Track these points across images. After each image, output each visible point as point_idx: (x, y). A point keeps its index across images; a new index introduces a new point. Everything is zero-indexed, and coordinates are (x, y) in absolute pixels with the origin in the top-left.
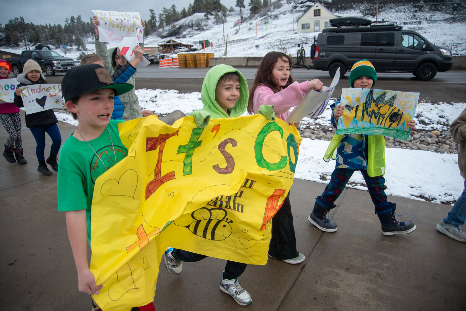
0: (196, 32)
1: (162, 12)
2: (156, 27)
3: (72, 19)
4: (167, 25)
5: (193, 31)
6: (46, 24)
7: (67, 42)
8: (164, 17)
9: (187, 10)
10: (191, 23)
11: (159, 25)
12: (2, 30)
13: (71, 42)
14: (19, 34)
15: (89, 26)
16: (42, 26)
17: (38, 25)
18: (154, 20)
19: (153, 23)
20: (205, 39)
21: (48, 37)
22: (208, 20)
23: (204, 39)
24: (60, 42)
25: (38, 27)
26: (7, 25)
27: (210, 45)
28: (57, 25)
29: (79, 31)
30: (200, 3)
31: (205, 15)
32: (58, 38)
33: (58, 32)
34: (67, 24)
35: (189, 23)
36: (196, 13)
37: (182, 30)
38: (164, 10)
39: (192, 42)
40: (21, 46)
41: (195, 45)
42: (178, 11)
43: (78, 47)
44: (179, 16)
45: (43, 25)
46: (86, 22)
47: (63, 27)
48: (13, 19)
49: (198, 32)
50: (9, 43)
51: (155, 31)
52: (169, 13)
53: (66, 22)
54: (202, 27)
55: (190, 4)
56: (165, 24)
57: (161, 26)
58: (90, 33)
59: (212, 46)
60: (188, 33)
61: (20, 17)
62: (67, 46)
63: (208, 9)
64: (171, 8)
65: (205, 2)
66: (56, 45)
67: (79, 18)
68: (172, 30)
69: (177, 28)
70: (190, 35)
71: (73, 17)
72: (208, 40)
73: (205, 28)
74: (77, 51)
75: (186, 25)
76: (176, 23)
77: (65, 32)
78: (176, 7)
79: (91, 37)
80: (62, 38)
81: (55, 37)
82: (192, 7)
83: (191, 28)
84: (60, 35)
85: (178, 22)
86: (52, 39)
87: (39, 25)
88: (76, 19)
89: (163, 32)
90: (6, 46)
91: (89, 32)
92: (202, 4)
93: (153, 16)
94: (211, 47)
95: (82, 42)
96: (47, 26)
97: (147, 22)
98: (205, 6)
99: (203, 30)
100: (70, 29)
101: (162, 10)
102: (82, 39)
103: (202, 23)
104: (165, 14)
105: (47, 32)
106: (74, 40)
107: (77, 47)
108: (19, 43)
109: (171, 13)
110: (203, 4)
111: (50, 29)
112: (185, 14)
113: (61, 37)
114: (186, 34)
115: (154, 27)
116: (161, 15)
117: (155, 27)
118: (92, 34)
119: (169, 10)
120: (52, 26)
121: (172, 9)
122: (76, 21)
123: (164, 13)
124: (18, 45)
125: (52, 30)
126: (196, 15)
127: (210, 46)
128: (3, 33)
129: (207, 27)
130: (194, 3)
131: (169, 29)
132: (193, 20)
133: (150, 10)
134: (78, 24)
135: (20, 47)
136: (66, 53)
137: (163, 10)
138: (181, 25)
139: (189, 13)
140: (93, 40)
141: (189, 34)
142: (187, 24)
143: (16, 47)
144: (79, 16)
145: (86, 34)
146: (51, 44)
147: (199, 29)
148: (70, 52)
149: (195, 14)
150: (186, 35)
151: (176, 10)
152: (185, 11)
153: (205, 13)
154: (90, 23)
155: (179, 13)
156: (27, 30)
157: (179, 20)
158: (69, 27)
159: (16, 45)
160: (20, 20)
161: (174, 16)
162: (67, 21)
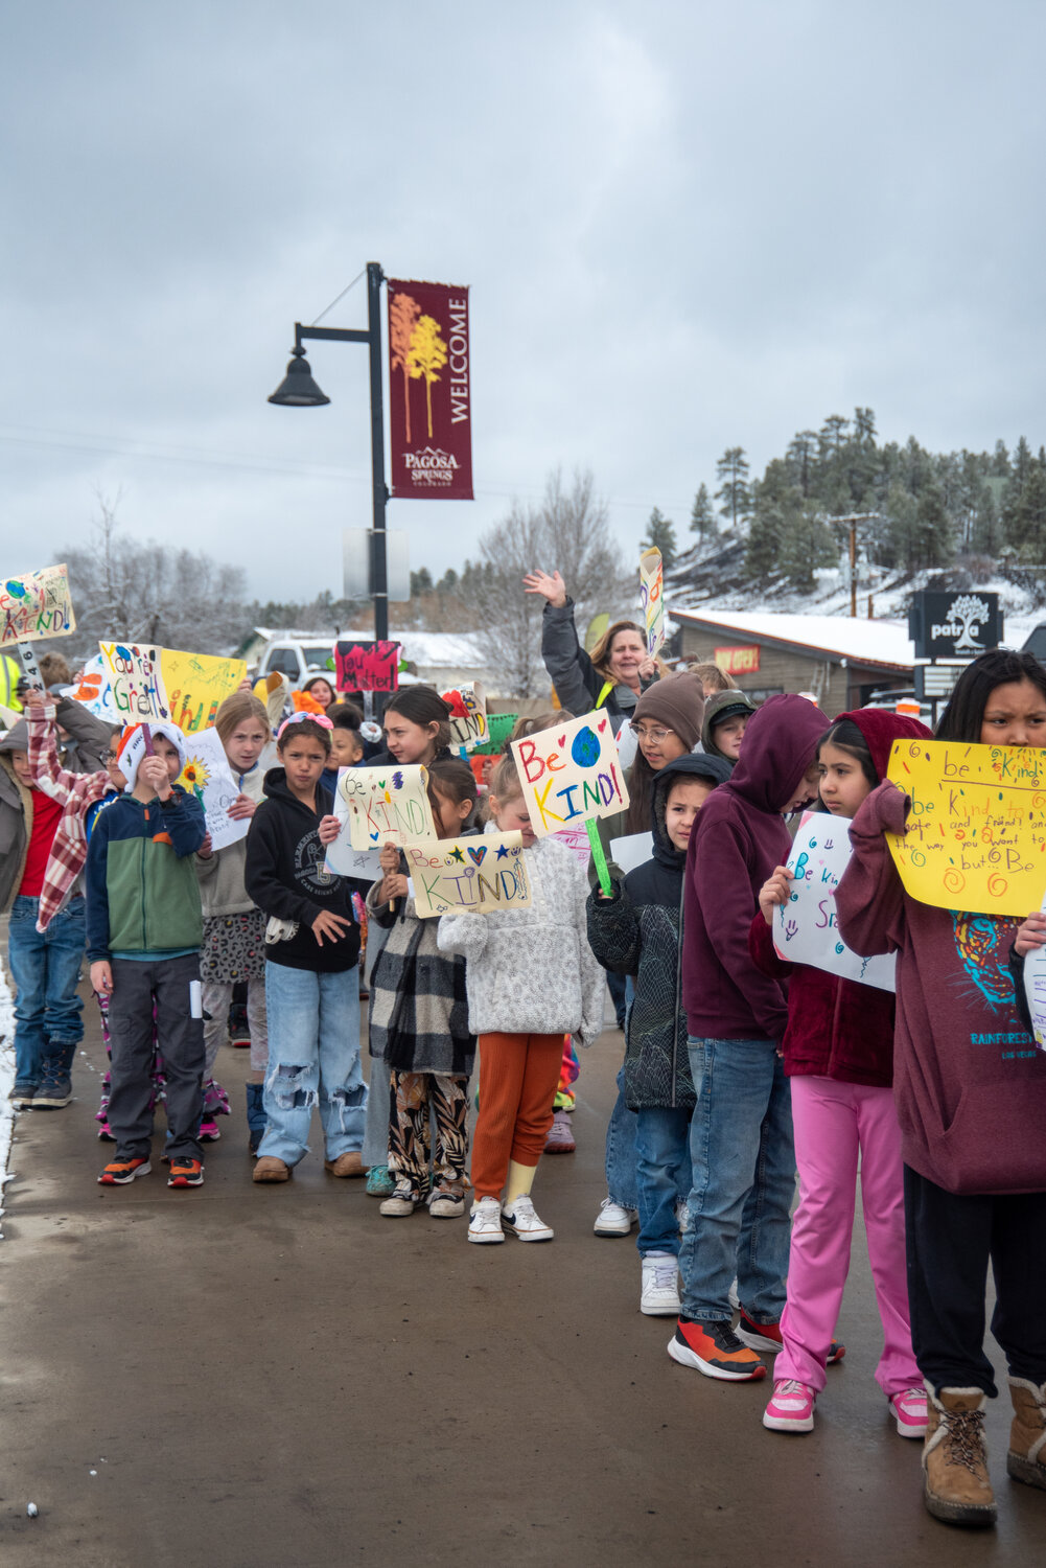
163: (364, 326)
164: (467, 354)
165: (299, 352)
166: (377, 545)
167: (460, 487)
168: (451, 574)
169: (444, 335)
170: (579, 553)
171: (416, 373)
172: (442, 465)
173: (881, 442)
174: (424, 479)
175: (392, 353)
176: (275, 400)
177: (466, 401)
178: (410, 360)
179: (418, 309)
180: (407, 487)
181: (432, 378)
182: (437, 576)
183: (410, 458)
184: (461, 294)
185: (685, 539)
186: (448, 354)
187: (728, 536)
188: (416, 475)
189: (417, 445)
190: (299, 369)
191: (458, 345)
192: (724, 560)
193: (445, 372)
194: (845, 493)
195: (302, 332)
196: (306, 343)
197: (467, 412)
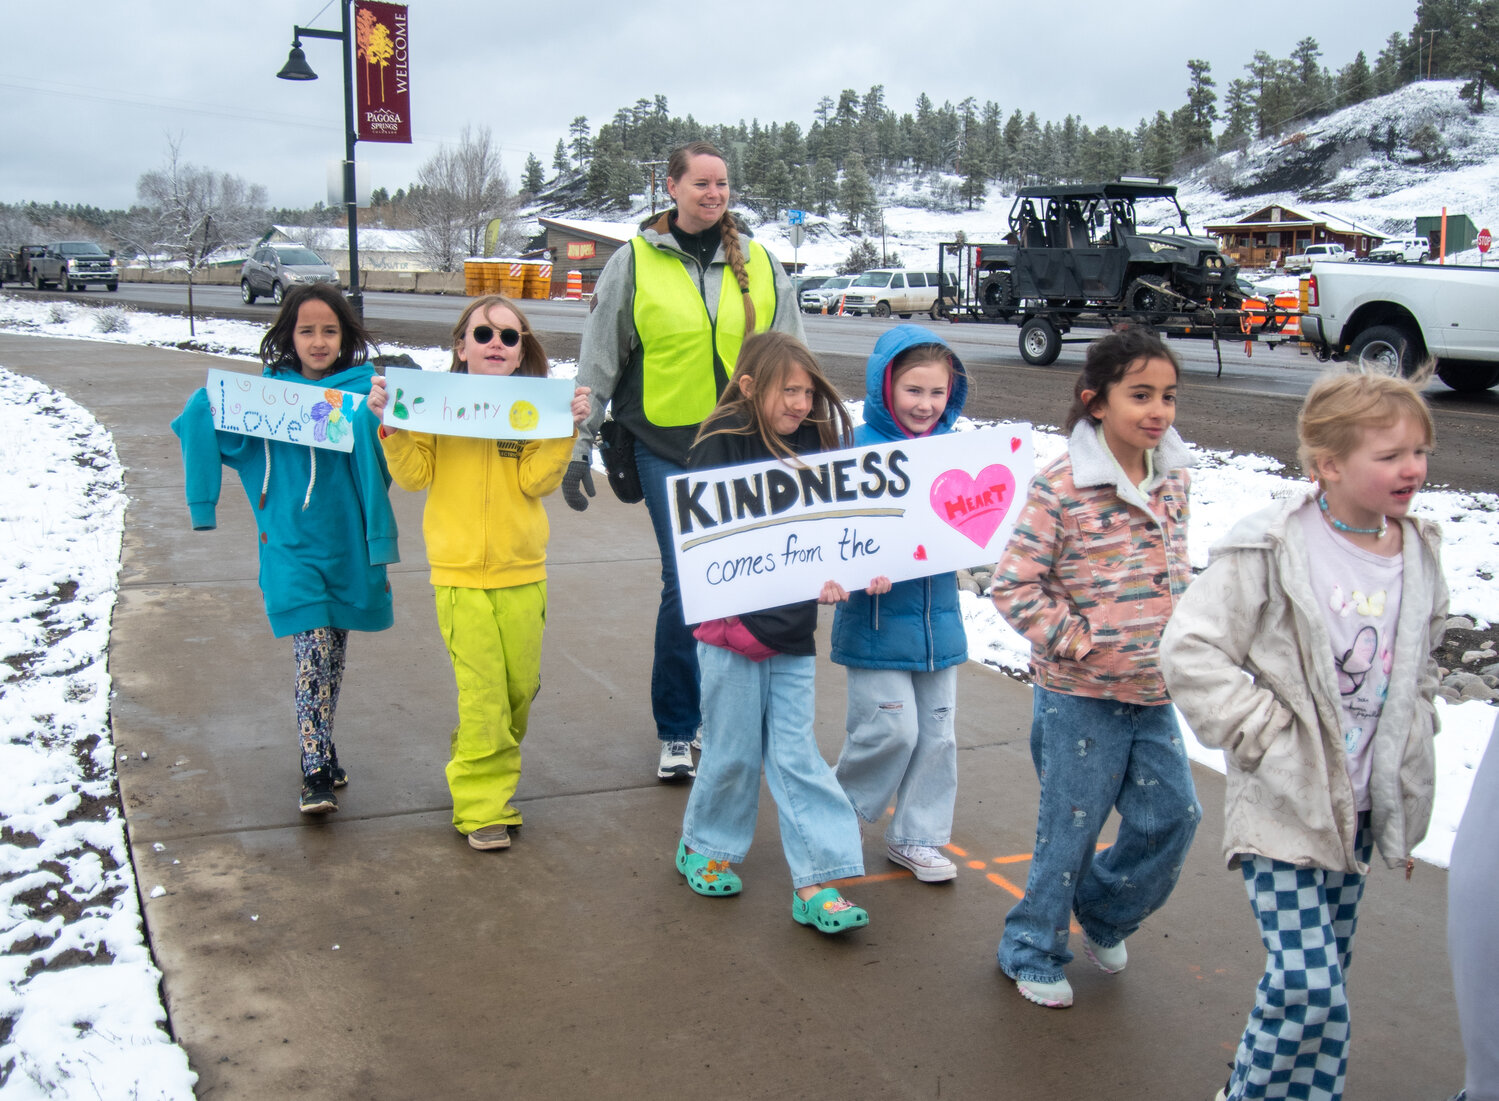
0: (1404, 175)
1: (1246, 76)
2: (1210, 142)
3: (847, 99)
4: (1262, 136)
5: (1394, 166)
6: (742, 122)
7: (807, 198)
8: (1253, 99)
9: (1371, 65)
10: (1383, 130)
11: (1226, 133)
12: (588, 148)
13: (825, 195)
14: (639, 164)
15: (909, 132)
16: (724, 130)
17: (711, 126)
18: (1205, 111)
19: (1199, 124)
20: (1453, 211)
21: (742, 173)
22: (1477, 117)
23: (1444, 209)
24: (784, 197)
25: (709, 133)
26: (605, 131)
27: (1473, 241)
28: (781, 125)
29: (864, 151)
30: (1447, 32)
31: (1466, 93)
32: (776, 179)
33: (782, 156)
34: (822, 123)
35: (1375, 128)
36: (1418, 80)
37: (1336, 159)
38: (1258, 65)
39: (1381, 223)
40: (637, 208)
41: (1393, 238)
42: (1326, 70)
43: (852, 218)
44: (1331, 95)
45: (729, 126)
46: (899, 116)
47: (805, 132)
48: (632, 105)
49: (1420, 172)
50: (599, 197)
51: (1202, 160)
52: (1280, 77)
53: (818, 114)
54: (1440, 150)
55: (1396, 35)
56: (1255, 128)
57: (1235, 139)
58: (911, 162)
59: (1484, 249)
60: (1365, 177)
61: (657, 96)
62: (808, 214)
63: (1485, 61)
64: (1294, 55)
65: (1474, 26)
66: (765, 209)
67: (874, 97)
68: (1286, 162)
69: (1313, 152)
70: (1371, 189)
71: (852, 92)
72: (1467, 213)
73: (1454, 153)
74: (844, 235)
75: (1359, 137)
76: (1310, 128)
77: (809, 155)
78: (1319, 51)
79: (912, 180)
80: (794, 178)
81: (768, 174)
82: (1403, 48)
83: (1382, 154)
84: (786, 168)
85: (1323, 122)
86: (751, 181)
87: (715, 127)
88: (861, 100)
89: (1240, 168)
90: (586, 208)
91: (906, 159)
92: (1457, 35)
93: (1200, 91)
94: (1477, 250)
95: (868, 199)
96: (743, 129)
97: (1169, 117)
98: (1473, 44)
99: (1444, 164)
100: (831, 142)
101: (1246, 67)
102: (873, 185)
103: (1442, 130)
104: (1262, 86)
105: (740, 157)
106: (840, 189)
107: (845, 219)
108: (632, 198)
109: (1292, 81)
110: (1463, 33)
111: (753, 140)
112: (1358, 86)
113: (790, 177)
114: (1350, 182)
115: (1201, 145)
116: (1239, 88)
117: (1204, 145)
118: (918, 167)
119: (1285, 64)
120: (763, 130)
121: (1298, 62)
122: (858, 110)
123: (1257, 80)
124: (625, 205)
125: (761, 146)
126: (1420, 90)
127: (1471, 247)
128: (586, 157)
129: (1470, 149)
130: (1417, 32)
131: (1269, 154)
132: (1401, 112)
133: (1191, 65)
134: (866, 123)
135: (631, 212)
136: (797, 244)
137: (1253, 65)
138: (1334, 137)
139: (1383, 78)
140: (916, 193)
141: (1367, 183)
142: (1367, 134)
143: (618, 213)
144: (874, 90)
145: (891, 164)
146: (745, 202)
147: (1424, 160)
148: (814, 237)
149: (1415, 86)
150: (1354, 186)
151: (1320, 63)
152: (1366, 69)
153: (1469, 82)
154: (915, 119)
155: (1329, 79)
156: (669, 146)
157: (1325, 112)
158: (829, 133)
159: (621, 202)
160: (652, 109)
161: (1302, 92)
162: (823, 111)
163: (339, 29)
164: (407, 49)
165: (297, 44)
166: (349, 171)
167: (403, 134)
168: (401, 192)
169: (392, 36)
170: (482, 180)
171: (373, 60)
172: (392, 120)
173: (671, 117)
174: (379, 129)
175: (358, 47)
176: (282, 75)
177: (406, 79)
178: (370, 51)
179: (375, 19)
180: (368, 134)
181: (384, 64)
182: (392, 194)
183: (370, 116)
184: (403, 10)
185: (550, 173)
186: (394, 49)
187: (577, 172)
188: (375, 126)
189: (375, 106)
190: (297, 55)
191: (401, 43)
192: (574, 187)
193: (392, 60)
194: (649, 148)
195: (299, 32)
196: (301, 39)
197: (407, 86)
